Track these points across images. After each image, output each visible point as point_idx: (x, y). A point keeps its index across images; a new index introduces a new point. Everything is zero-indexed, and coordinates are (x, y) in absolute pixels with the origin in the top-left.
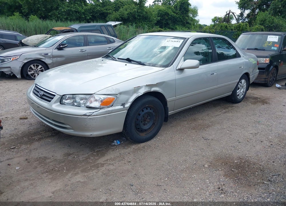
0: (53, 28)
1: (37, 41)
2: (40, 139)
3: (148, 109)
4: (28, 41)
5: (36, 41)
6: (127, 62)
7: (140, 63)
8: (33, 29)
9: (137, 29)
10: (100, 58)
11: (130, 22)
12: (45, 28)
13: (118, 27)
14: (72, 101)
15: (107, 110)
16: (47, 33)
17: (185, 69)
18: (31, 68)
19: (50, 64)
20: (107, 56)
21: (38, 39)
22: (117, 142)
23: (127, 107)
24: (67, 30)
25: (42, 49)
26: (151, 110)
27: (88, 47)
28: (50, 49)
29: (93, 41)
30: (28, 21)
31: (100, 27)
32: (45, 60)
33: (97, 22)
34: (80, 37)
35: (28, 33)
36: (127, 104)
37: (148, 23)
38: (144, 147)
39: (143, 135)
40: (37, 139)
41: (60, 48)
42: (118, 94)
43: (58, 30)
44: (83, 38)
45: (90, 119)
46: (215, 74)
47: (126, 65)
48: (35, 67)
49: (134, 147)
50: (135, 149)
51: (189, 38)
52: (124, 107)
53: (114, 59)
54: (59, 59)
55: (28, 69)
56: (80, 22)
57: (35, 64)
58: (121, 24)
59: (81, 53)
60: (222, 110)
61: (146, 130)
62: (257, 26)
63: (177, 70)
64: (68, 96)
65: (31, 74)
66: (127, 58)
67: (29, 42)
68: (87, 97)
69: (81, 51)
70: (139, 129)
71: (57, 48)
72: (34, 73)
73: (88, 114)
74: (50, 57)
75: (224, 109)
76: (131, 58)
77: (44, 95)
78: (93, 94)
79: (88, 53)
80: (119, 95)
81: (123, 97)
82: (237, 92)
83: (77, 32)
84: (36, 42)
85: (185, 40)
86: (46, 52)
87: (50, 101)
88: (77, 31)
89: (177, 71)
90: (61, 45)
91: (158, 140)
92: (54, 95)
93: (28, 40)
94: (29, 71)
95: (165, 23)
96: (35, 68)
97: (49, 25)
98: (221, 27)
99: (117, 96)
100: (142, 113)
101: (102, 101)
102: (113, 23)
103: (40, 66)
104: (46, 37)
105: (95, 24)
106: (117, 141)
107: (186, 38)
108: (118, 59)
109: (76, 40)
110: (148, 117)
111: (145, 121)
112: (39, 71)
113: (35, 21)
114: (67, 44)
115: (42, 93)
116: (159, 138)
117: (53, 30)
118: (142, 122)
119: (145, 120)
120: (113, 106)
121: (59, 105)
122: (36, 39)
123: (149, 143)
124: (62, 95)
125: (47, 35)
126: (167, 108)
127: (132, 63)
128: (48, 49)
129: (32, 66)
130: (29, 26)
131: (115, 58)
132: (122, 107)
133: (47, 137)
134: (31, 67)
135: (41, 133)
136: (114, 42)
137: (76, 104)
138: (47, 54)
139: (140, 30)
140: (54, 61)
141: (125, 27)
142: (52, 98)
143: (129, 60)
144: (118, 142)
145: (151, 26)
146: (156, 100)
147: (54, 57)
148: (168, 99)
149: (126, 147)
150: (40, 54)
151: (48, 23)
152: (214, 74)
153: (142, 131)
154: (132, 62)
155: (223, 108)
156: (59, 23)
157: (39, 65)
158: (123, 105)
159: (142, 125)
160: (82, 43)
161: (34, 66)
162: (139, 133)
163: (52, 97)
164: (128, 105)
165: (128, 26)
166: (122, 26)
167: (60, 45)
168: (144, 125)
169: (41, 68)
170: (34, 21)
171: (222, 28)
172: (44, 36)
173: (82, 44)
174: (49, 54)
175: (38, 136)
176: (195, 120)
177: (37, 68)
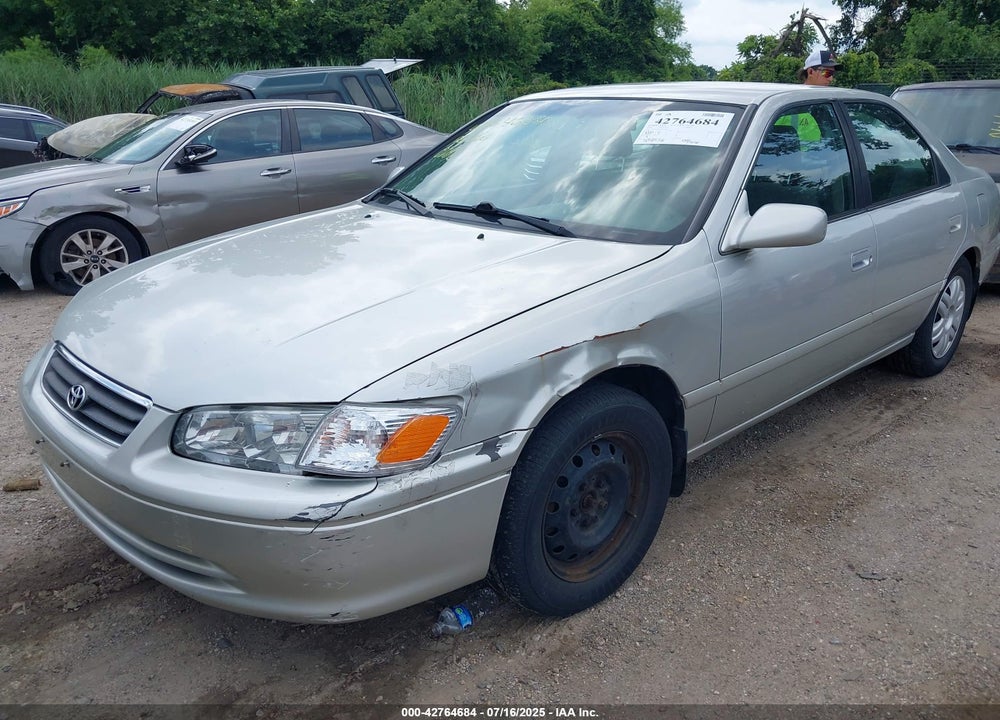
0: (165, 90)
1: (104, 140)
2: (86, 606)
3: (604, 448)
4: (70, 142)
5: (99, 139)
6: (480, 219)
7: (542, 227)
8: (94, 96)
9: (472, 87)
10: (356, 206)
11: (444, 63)
12: (137, 93)
13: (404, 80)
14: (230, 434)
15: (415, 483)
16: (143, 109)
17: (756, 249)
18: (72, 247)
19: (148, 229)
20: (383, 192)
21: (107, 133)
22: (457, 616)
23: (508, 457)
24: (216, 95)
25: (116, 169)
26: (613, 452)
27: (298, 157)
28: (146, 169)
29: (316, 134)
30: (76, 66)
31: (342, 83)
32: (128, 211)
33: (326, 62)
34: (267, 118)
35: (76, 111)
36: (507, 439)
37: (509, 65)
38: (589, 641)
39: (579, 576)
40: (71, 605)
41: (186, 164)
42: (465, 392)
43: (184, 93)
44: (276, 121)
45: (328, 537)
46: (867, 262)
47: (481, 237)
48: (87, 243)
49: (544, 638)
50: (548, 651)
51: (756, 107)
52: (495, 458)
53: (416, 208)
54: (185, 208)
55: (62, 253)
56: (265, 66)
57: (89, 231)
58: (412, 69)
59: (270, 179)
60: (881, 413)
61: (590, 552)
62: (910, 65)
63: (722, 253)
64: (207, 415)
65: (75, 272)
66: (481, 206)
67: (73, 142)
68: (310, 417)
69: (269, 173)
70: (560, 549)
71: (177, 164)
72: (85, 268)
73: (313, 515)
74: (147, 202)
75: (888, 408)
76: (498, 205)
77: (91, 403)
78: (336, 403)
79: (297, 181)
80: (467, 398)
81: (487, 408)
82: (934, 329)
83: (254, 98)
84: (102, 142)
85: (742, 114)
86: (131, 180)
87: (121, 438)
88: (252, 96)
89: (723, 260)
90: (189, 150)
91: (646, 589)
92: (143, 410)
93: (69, 136)
94: (67, 259)
95: (570, 64)
96: (90, 247)
97: (153, 80)
98: (778, 72)
99: (460, 404)
100: (576, 476)
101: (385, 439)
102: (387, 66)
103: (109, 239)
104: (139, 121)
105: (318, 69)
106: (458, 611)
107: (742, 107)
108: (437, 206)
109: (253, 133)
110: (598, 485)
111: (586, 505)
112: (107, 256)
113: (100, 66)
114: (213, 148)
115: (85, 391)
116: (648, 578)
117: (165, 95)
118: (572, 514)
119: (588, 501)
120: (443, 461)
121: (164, 459)
122: (100, 133)
123: (607, 612)
124: (179, 406)
125: (142, 115)
126: (684, 435)
127: (501, 227)
128: (139, 169)
129: (76, 239)
130: (81, 85)
131: (423, 205)
132: (486, 458)
133: (122, 589)
134: (72, 243)
135: (94, 566)
136: (398, 133)
137: (250, 453)
138: (137, 189)
139: (484, 90)
140: (165, 218)
141: (429, 79)
142: (134, 424)
143: (488, 214)
144: (463, 617)
145: (521, 76)
146: (641, 404)
147: (162, 199)
148: (689, 396)
149: (503, 643)
150: (109, 191)
151: (147, 72)
152: (861, 263)
153: (574, 556)
154: (502, 220)
155: (879, 401)
156: (188, 71)
157: (105, 236)
158: (490, 446)
159: (572, 525)
160: (275, 141)
161: (84, 237)
162: (563, 570)
163: (131, 415)
164: (511, 447)
165: (440, 75)
166: (418, 76)
167: (186, 152)
168: (584, 525)
169: (113, 246)
170: (98, 68)
171: (781, 74)
172: (130, 119)
173: (276, 146)
174: (146, 189)
175: (81, 589)
176: (784, 468)
177: (95, 247)
